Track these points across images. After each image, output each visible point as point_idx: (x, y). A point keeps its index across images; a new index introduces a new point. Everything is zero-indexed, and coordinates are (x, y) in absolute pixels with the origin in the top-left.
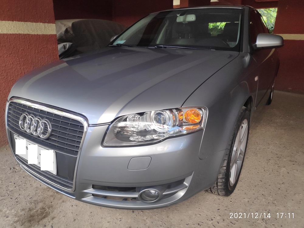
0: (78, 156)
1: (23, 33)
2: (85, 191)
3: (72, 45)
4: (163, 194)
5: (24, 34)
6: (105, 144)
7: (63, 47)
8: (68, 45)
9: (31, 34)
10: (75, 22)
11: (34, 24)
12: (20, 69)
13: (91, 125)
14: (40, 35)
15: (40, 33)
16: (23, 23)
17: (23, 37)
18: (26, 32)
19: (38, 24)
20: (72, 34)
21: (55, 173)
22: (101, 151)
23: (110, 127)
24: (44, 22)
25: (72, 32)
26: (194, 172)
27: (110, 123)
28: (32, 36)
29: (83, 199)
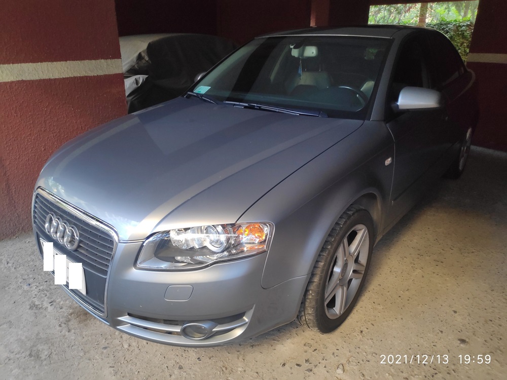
0: (108, 277)
1: (79, 75)
2: (119, 318)
3: (147, 78)
4: (213, 330)
5: (80, 77)
6: (139, 265)
7: (135, 82)
8: (141, 78)
9: (89, 75)
10: (152, 42)
11: (94, 61)
12: (76, 122)
13: (121, 241)
14: (100, 76)
15: (101, 73)
16: (79, 62)
17: (79, 81)
18: (83, 74)
19: (98, 61)
20: (147, 61)
21: (84, 292)
22: (135, 274)
23: (144, 244)
24: (106, 59)
25: (147, 58)
26: (255, 305)
27: (144, 240)
28: (90, 77)
29: (118, 327)
